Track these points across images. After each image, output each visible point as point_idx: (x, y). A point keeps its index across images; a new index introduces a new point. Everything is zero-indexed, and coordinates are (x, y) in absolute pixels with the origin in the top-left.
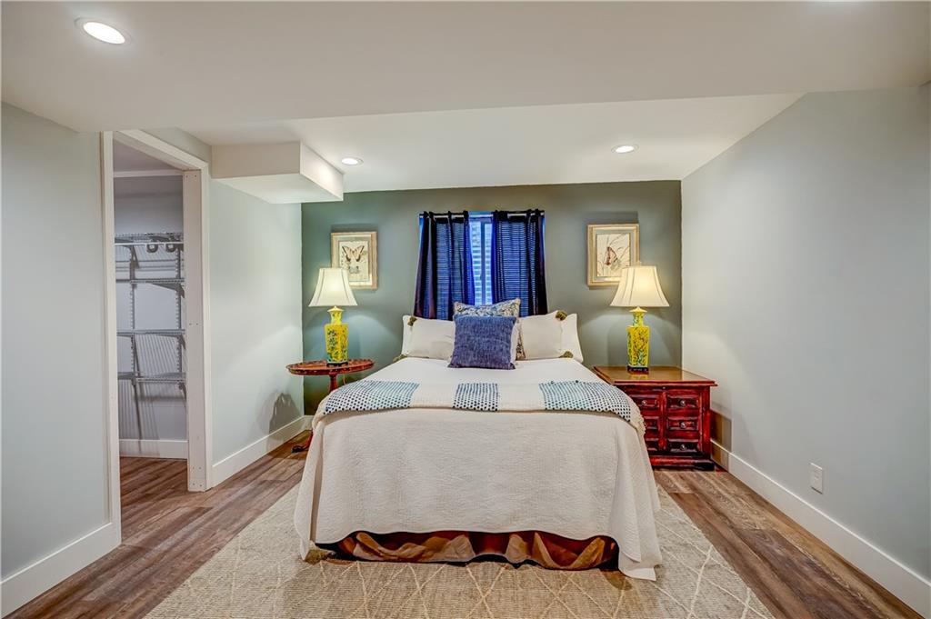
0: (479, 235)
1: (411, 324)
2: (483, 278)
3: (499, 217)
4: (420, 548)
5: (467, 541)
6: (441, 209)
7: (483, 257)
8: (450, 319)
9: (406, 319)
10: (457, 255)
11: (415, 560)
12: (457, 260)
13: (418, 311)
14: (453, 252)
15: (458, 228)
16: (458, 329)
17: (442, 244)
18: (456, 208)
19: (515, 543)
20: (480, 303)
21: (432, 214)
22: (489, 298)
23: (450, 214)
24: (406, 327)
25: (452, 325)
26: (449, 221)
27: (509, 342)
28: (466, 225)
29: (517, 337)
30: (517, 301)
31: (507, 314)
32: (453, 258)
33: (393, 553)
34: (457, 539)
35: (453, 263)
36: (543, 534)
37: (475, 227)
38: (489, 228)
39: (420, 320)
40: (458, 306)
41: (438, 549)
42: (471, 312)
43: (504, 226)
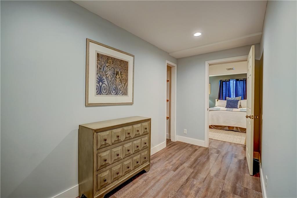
0: (232, 83)
1: (217, 101)
2: (233, 92)
3: (237, 80)
4: (221, 128)
5: (228, 127)
6: (224, 79)
7: (233, 87)
8: (226, 100)
9: (216, 100)
10: (227, 88)
11: (220, 129)
12: (227, 89)
13: (219, 98)
14: (226, 87)
15: (228, 83)
16: (227, 102)
17: (224, 86)
18: (227, 79)
19: (235, 128)
20: (232, 97)
21: (222, 80)
22: (234, 96)
23: (226, 80)
24: (216, 101)
25: (226, 101)
26: (226, 81)
27: (237, 104)
28: (229, 82)
29: (240, 103)
30: (241, 97)
31: (238, 99)
32: (226, 88)
33: (217, 128)
34: (226, 127)
35: (226, 89)
36: (239, 127)
37: (231, 82)
38: (235, 82)
39: (219, 100)
40: (227, 98)
41: (224, 128)
42: (230, 99)
43: (238, 82)
